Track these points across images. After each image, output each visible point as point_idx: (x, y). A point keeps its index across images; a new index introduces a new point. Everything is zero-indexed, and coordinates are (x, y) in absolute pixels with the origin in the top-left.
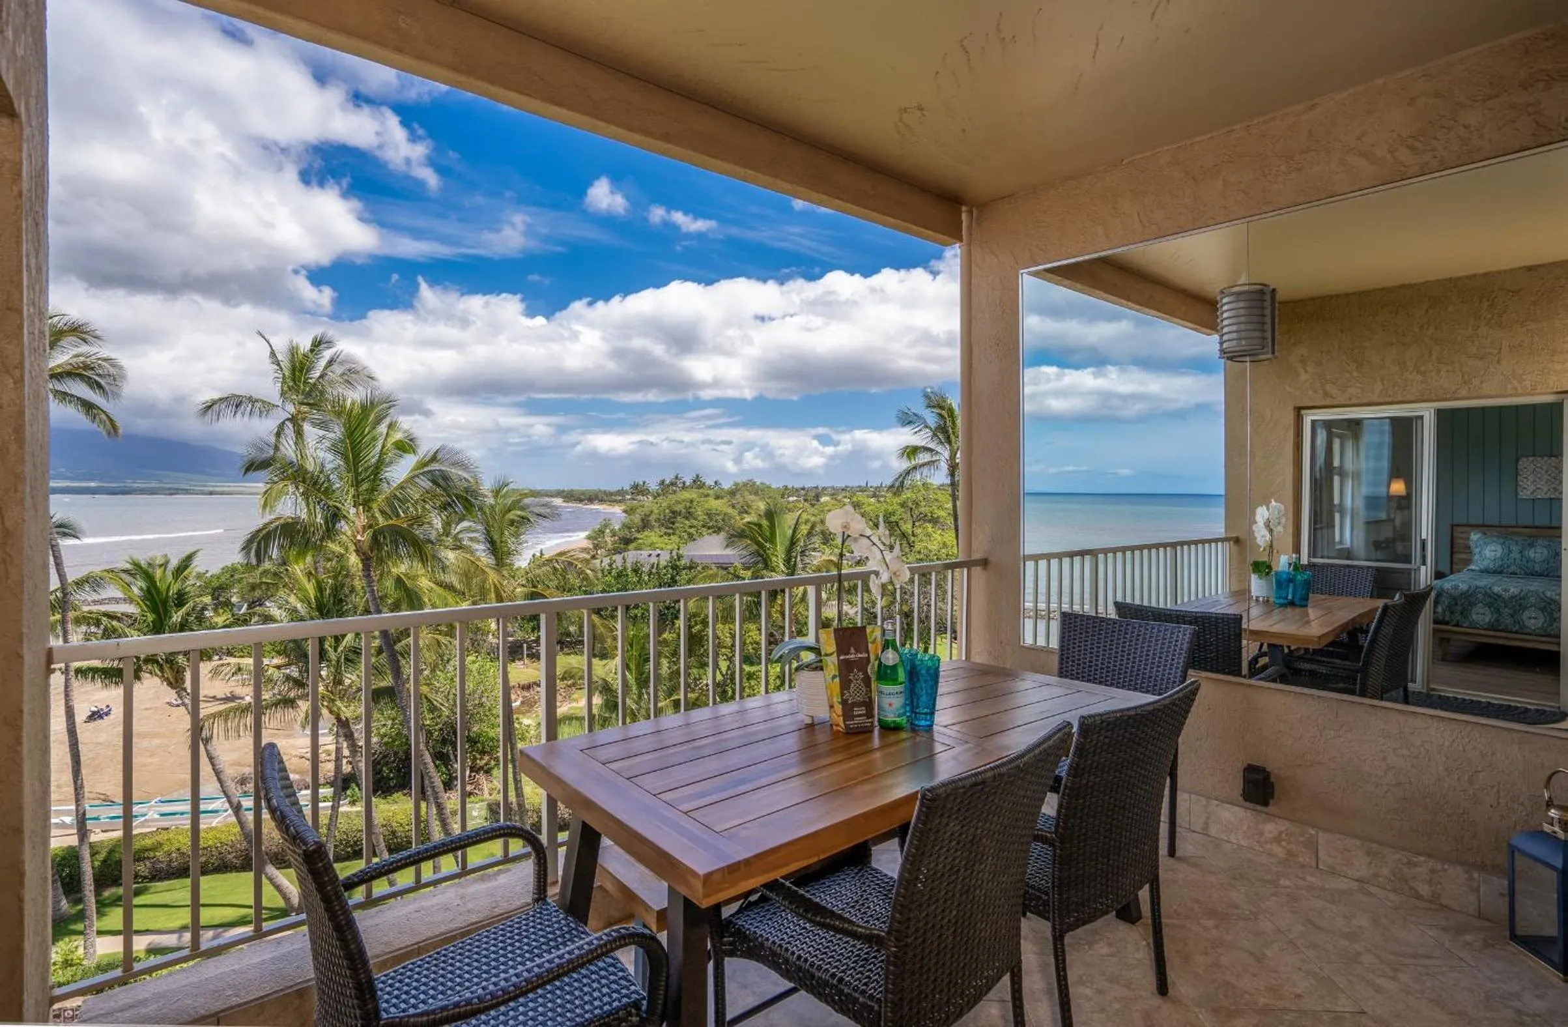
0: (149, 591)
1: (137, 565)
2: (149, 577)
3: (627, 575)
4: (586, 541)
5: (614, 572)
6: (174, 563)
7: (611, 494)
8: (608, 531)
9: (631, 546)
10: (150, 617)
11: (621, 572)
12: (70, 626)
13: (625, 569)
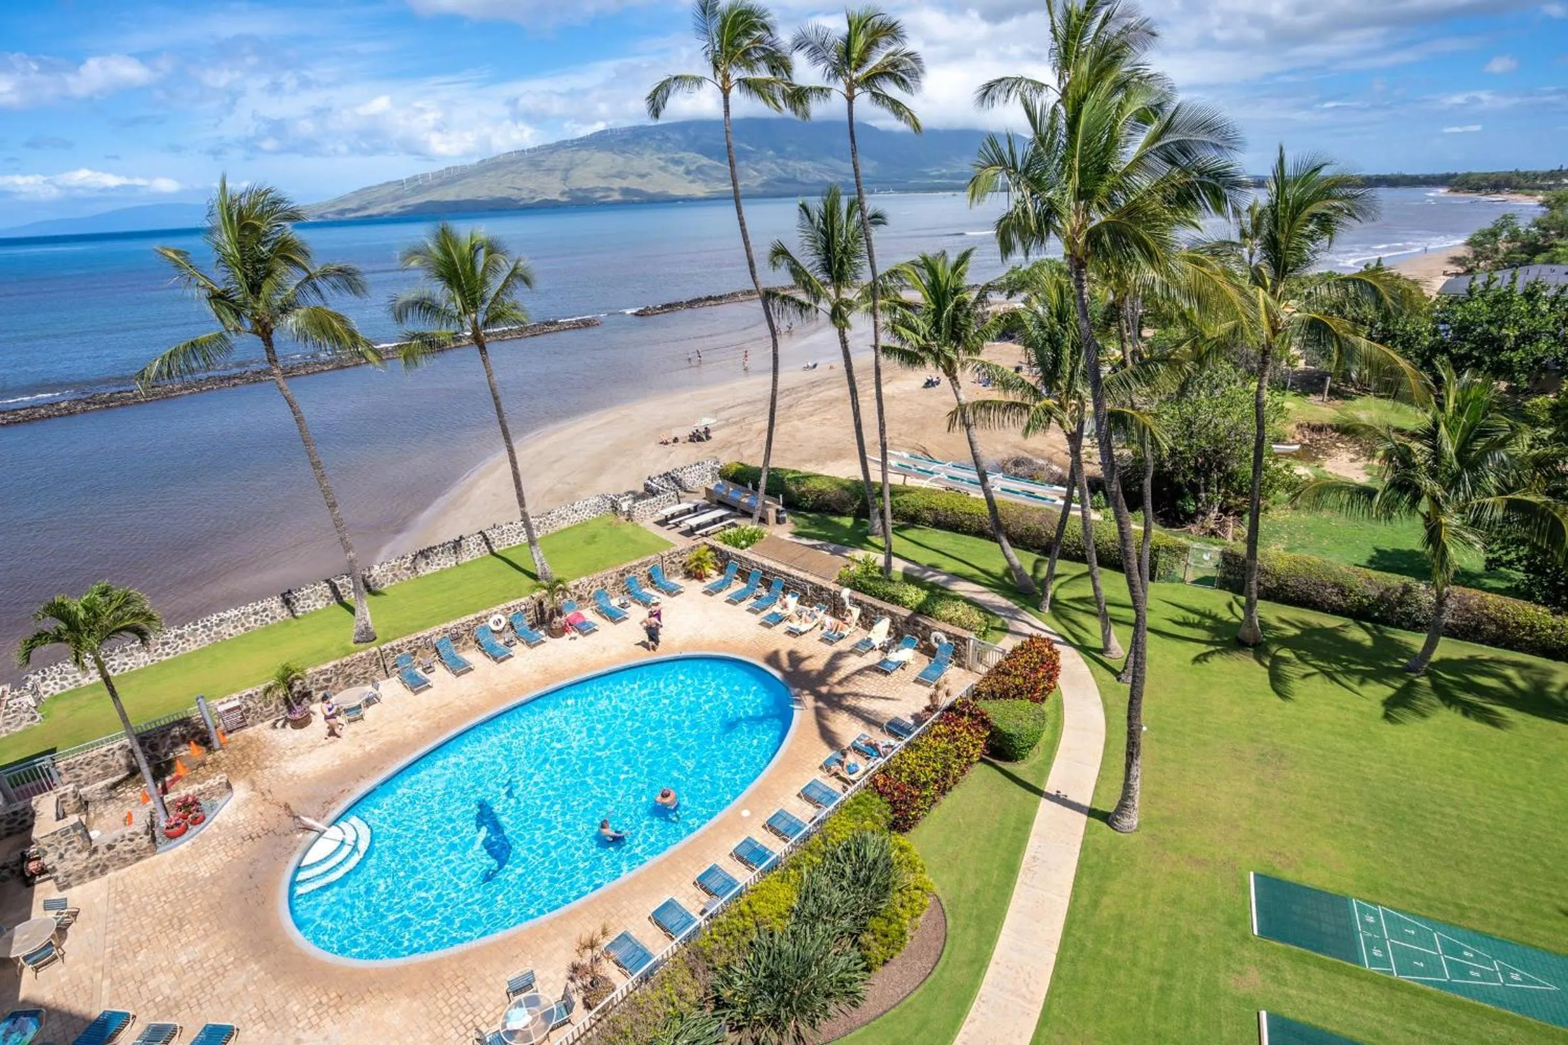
0: (933, 285)
1: (924, 258)
2: (933, 271)
3: (1512, 301)
4: (1464, 248)
5: (1490, 297)
6: (953, 259)
7: (1536, 176)
8: (1505, 233)
9: (1539, 258)
10: (933, 306)
11: (1503, 295)
12: (879, 312)
13: (1511, 291)
